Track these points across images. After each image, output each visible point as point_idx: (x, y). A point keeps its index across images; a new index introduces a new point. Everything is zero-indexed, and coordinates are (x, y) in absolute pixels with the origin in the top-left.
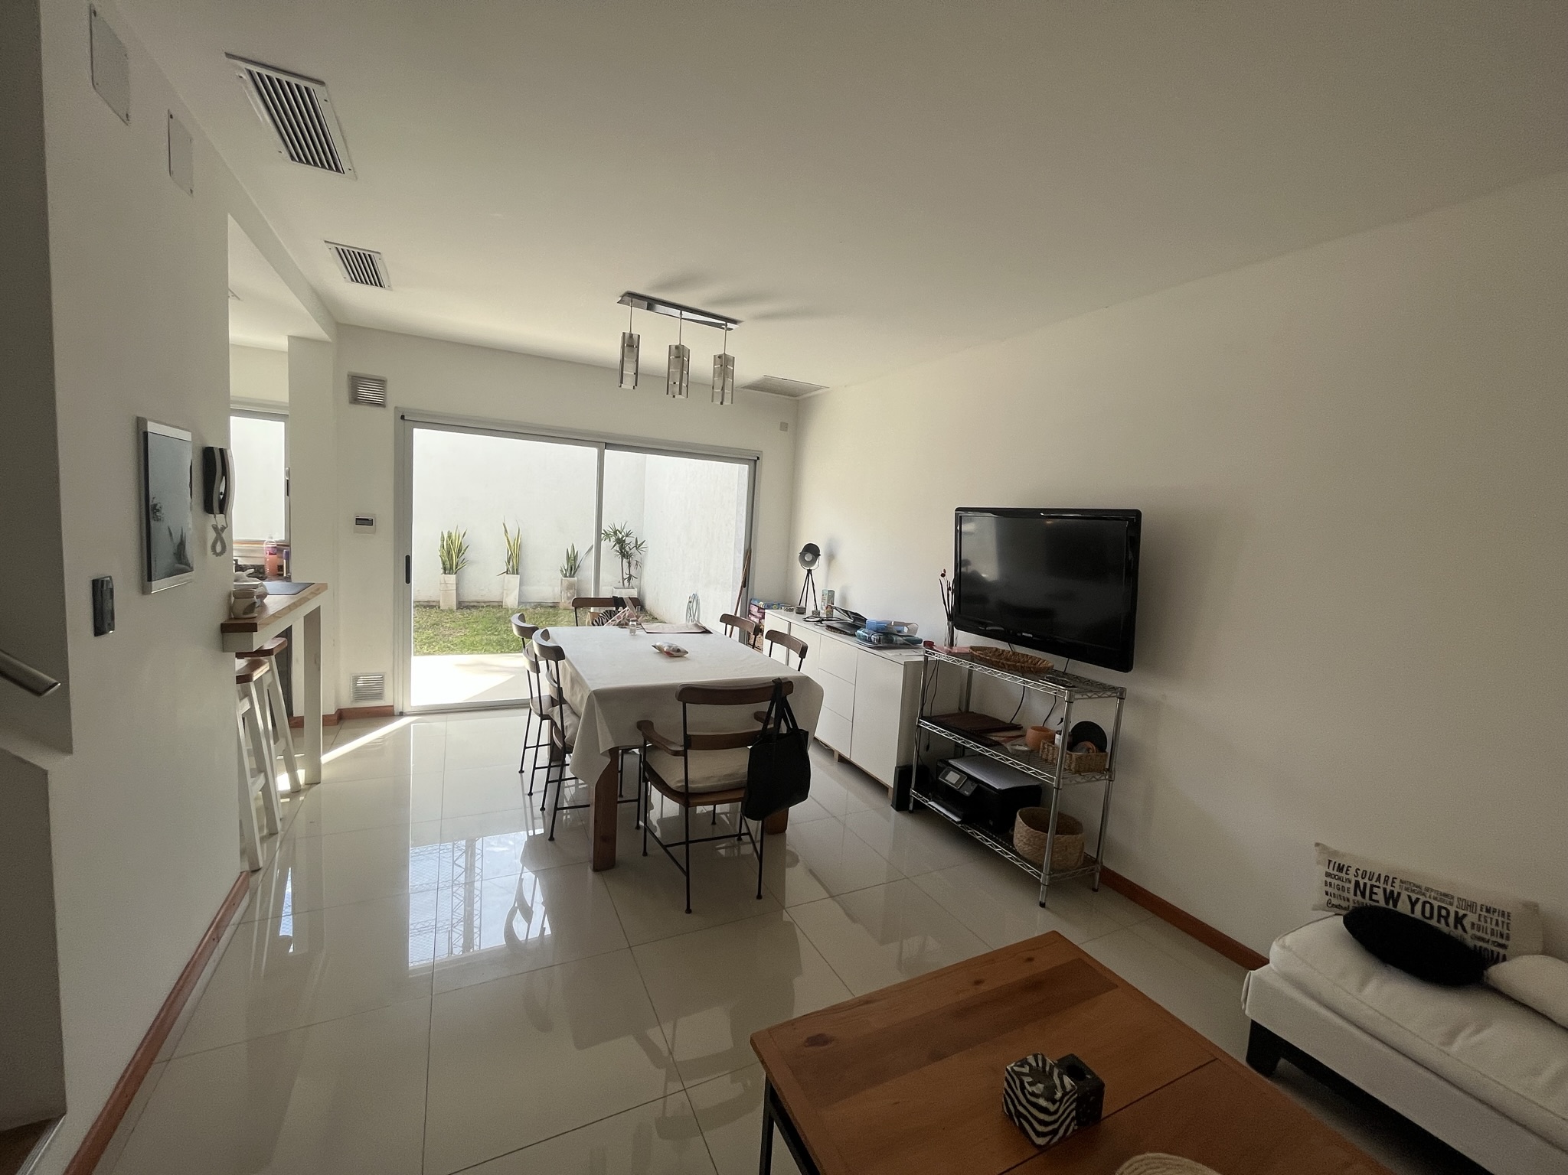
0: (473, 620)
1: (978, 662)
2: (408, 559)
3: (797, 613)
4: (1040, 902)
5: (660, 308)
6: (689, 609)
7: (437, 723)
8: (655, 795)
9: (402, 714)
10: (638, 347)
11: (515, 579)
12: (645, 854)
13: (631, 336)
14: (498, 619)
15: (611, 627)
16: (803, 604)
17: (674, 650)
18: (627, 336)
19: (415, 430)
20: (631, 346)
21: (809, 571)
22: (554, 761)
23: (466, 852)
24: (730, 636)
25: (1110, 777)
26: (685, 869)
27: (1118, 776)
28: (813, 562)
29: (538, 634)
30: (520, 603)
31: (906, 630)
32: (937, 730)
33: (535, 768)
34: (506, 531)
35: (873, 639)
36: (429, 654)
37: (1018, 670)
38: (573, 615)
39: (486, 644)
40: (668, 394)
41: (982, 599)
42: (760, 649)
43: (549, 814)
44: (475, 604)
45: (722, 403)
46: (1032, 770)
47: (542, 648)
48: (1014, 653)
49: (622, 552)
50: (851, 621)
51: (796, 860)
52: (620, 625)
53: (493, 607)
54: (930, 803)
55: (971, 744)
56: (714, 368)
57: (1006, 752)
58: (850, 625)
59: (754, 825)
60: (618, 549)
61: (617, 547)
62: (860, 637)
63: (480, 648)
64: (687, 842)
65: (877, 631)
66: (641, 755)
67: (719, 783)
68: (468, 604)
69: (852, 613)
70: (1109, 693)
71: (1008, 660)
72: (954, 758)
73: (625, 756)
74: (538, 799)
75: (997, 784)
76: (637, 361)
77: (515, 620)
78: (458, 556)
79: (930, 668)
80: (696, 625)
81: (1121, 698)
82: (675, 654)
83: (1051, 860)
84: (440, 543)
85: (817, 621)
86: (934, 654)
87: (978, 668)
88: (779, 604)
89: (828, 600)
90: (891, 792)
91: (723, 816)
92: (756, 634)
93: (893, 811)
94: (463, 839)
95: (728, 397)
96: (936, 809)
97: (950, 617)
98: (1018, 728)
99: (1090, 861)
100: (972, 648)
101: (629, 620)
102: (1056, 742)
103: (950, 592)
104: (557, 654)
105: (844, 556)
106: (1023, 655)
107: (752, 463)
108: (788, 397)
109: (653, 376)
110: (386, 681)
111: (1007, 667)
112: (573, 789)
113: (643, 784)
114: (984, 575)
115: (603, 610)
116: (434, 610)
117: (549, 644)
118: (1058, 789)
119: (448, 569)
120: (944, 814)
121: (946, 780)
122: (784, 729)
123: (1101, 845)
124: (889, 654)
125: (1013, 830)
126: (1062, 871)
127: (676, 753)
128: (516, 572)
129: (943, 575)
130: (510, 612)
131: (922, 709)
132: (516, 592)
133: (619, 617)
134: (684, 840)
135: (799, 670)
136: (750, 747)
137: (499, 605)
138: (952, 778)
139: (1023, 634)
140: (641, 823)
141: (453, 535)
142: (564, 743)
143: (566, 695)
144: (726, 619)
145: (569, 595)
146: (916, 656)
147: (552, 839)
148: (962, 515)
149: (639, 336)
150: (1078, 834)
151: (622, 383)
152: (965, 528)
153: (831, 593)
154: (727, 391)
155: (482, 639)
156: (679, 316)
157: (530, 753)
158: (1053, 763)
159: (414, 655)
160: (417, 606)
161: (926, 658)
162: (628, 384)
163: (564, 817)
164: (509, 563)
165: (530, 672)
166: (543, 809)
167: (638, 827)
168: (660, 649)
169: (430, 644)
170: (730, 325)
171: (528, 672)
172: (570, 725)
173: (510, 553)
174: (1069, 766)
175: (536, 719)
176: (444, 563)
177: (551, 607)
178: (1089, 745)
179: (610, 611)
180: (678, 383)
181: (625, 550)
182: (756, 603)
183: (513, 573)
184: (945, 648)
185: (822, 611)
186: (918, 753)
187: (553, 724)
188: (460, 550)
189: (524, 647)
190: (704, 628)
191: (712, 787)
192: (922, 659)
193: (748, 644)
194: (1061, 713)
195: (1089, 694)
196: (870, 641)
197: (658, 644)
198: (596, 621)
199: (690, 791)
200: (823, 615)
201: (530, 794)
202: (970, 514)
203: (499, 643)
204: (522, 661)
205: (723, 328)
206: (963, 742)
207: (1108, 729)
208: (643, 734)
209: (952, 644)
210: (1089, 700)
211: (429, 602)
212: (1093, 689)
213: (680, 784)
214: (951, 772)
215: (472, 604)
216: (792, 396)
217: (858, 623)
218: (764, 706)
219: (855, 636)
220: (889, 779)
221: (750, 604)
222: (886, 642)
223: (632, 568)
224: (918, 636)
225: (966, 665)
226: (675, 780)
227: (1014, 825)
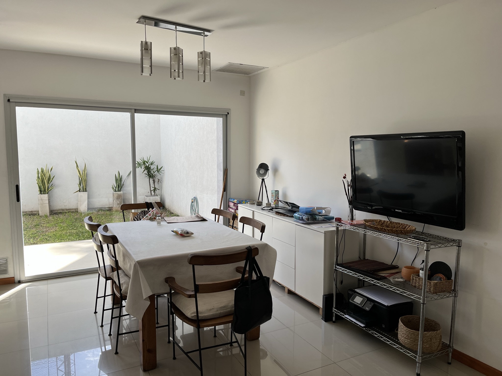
0: (60, 221)
1: (369, 229)
2: (17, 187)
3: (257, 205)
4: (417, 373)
5: (162, 25)
6: (192, 206)
7: (42, 286)
8: (178, 321)
9: (20, 282)
10: (151, 50)
11: (84, 195)
12: (174, 358)
13: (146, 43)
14: (76, 219)
15: (146, 221)
16: (260, 200)
17: (185, 233)
18: (144, 43)
19: (16, 107)
20: (146, 49)
21: (263, 180)
22: (115, 304)
23: (65, 362)
24: (218, 222)
25: (455, 295)
26: (200, 366)
27: (460, 294)
28: (265, 174)
29: (101, 228)
30: (88, 209)
31: (324, 211)
32: (347, 272)
33: (104, 310)
34: (77, 165)
35: (304, 218)
36: (34, 244)
37: (394, 233)
38: (122, 214)
39: (69, 235)
40: (171, 77)
41: (368, 190)
42: (236, 228)
43: (114, 338)
44: (61, 211)
45: (204, 81)
46: (407, 293)
47: (104, 236)
48: (391, 222)
49: (149, 174)
50: (290, 208)
51: (266, 354)
52: (152, 219)
53: (72, 212)
54: (345, 316)
55: (368, 279)
56: (198, 60)
57: (390, 283)
58: (290, 211)
59: (240, 337)
60: (147, 173)
61: (146, 172)
62: (296, 218)
63: (66, 238)
64: (200, 350)
65: (306, 213)
66: (168, 299)
67: (218, 312)
68: (57, 211)
69: (290, 203)
70: (451, 244)
71: (388, 227)
72: (358, 287)
73: (159, 299)
74: (107, 328)
75: (386, 302)
76: (151, 58)
77: (86, 220)
78: (48, 183)
79: (340, 234)
80: (197, 216)
81: (459, 246)
82: (186, 235)
83: (422, 347)
84: (37, 175)
85: (270, 210)
86: (342, 225)
87: (370, 233)
88: (246, 200)
89: (276, 196)
90: (321, 311)
91: (221, 331)
92: (234, 219)
93: (323, 322)
94: (62, 355)
95: (208, 78)
96: (349, 319)
97: (350, 203)
98: (396, 267)
99: (446, 347)
100: (365, 221)
101: (156, 216)
102: (420, 275)
103: (350, 188)
104: (114, 240)
105: (283, 169)
106: (396, 223)
107: (225, 117)
108: (244, 75)
109: (161, 67)
110: (8, 263)
111: (387, 231)
112: (128, 321)
113: (171, 316)
114: (368, 175)
115: (139, 211)
116: (35, 217)
117: (108, 234)
118: (424, 304)
119: (42, 191)
120: (355, 323)
121: (355, 302)
122: (254, 277)
123: (452, 337)
124: (314, 227)
125: (397, 330)
126: (429, 353)
127: (190, 296)
128: (85, 190)
129: (344, 178)
130: (83, 215)
131: (337, 259)
132: (86, 203)
133: (150, 215)
134: (198, 348)
135: (261, 240)
136: (235, 289)
137: (76, 211)
138: (358, 300)
139: (396, 210)
140: (171, 339)
141: (45, 170)
142: (121, 294)
143: (120, 264)
144: (215, 211)
145: (118, 202)
146: (331, 227)
147: (117, 353)
148: (353, 140)
149: (151, 43)
150: (437, 330)
151: (142, 72)
152: (357, 147)
153: (277, 192)
154: (207, 74)
155: (66, 233)
156: (175, 29)
157: (101, 301)
158: (419, 288)
159: (25, 245)
160: (25, 215)
161: (337, 228)
162: (146, 72)
163: (124, 339)
164: (80, 185)
165: (98, 252)
166: (110, 335)
167: (169, 342)
168: (176, 232)
169: (34, 238)
170: (206, 33)
171: (96, 251)
172: (124, 282)
173: (80, 179)
174: (430, 290)
175: (103, 280)
176: (40, 188)
177: (108, 210)
178: (441, 275)
179: (144, 211)
180: (177, 70)
181: (151, 173)
182: (232, 200)
183: (83, 191)
184: (349, 221)
185: (272, 203)
186: (336, 286)
187: (114, 282)
188: (49, 179)
189: (93, 236)
190: (202, 218)
191: (213, 315)
192: (334, 229)
193: (229, 225)
194: (422, 257)
195: (439, 245)
196: (302, 219)
197: (175, 230)
198: (136, 218)
199: (200, 318)
200: (273, 205)
201: (102, 326)
202: (359, 139)
203: (77, 234)
204: (91, 244)
205: (202, 35)
206: (363, 278)
207: (452, 264)
208: (169, 286)
209: (352, 219)
210: (440, 248)
211: (32, 212)
212: (441, 241)
213: (193, 315)
214: (357, 297)
215: (59, 211)
216: (246, 74)
217: (294, 209)
218: (242, 264)
219: (292, 217)
220: (319, 303)
221: (229, 201)
222: (312, 220)
223: (156, 183)
224: (331, 215)
225: (361, 231)
226: (190, 312)
227: (398, 326)
